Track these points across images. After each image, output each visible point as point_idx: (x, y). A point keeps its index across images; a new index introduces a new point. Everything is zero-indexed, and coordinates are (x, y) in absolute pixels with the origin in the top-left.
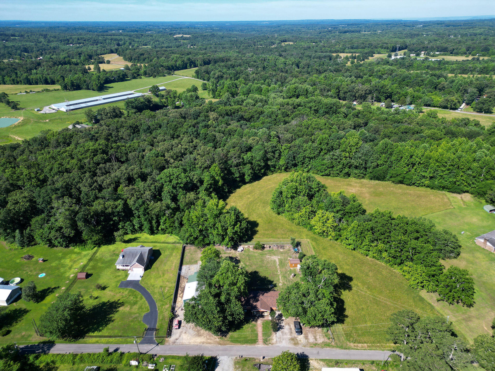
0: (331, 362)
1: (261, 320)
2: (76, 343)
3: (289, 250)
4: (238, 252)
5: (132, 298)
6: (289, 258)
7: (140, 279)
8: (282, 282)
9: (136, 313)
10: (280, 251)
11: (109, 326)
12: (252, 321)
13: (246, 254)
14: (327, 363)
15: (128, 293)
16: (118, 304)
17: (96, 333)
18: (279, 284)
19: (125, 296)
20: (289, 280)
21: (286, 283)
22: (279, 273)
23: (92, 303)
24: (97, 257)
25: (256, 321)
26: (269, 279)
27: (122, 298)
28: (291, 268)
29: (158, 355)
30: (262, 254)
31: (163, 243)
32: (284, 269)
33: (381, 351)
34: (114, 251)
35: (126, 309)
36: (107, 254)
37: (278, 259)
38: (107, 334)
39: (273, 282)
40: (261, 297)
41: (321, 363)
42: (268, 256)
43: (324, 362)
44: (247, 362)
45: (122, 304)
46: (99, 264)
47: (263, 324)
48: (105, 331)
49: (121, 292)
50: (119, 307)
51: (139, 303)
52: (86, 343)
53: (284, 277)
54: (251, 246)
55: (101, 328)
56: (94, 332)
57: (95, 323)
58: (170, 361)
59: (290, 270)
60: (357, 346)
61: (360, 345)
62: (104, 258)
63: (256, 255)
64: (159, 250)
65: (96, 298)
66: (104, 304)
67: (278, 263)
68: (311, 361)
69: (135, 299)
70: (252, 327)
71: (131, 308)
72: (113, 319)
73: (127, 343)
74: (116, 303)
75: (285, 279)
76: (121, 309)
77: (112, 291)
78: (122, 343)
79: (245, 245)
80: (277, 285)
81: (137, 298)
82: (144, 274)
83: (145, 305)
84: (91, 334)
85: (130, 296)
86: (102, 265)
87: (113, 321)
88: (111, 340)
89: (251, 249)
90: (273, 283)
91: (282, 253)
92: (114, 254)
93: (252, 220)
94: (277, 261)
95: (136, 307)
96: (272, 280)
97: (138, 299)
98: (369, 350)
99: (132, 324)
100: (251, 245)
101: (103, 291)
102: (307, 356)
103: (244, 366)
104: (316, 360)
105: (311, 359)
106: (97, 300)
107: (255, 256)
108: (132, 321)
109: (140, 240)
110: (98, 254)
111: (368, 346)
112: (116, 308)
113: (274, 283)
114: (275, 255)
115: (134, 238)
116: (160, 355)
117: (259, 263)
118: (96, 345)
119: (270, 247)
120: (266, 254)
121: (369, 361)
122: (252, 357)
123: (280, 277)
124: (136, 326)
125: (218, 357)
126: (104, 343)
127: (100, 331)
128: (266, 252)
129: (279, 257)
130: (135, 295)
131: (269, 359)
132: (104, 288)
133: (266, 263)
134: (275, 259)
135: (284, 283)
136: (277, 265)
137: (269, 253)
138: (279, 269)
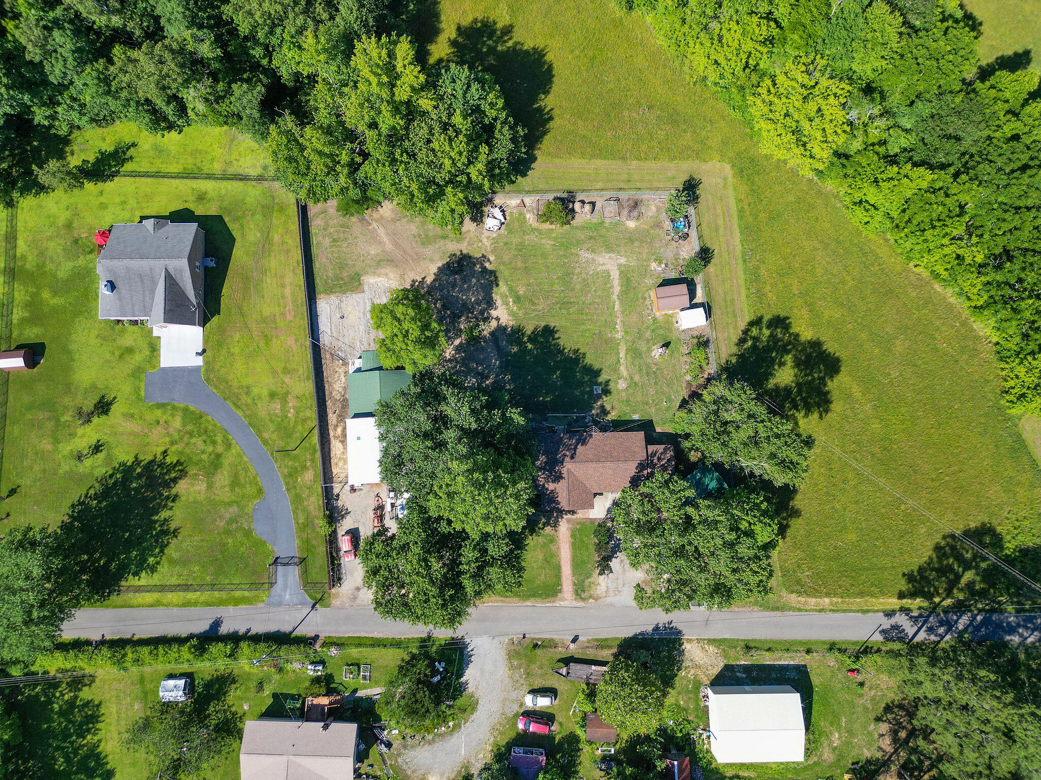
0: (736, 647)
1: (569, 521)
3: (658, 225)
4: (486, 234)
5: (198, 442)
6: (654, 265)
7: (199, 361)
8: (625, 373)
9: (230, 504)
10: (627, 230)
11: (172, 551)
13: (515, 240)
14: (723, 649)
15: (184, 425)
16: (169, 472)
17: (144, 579)
18: (617, 383)
19: (176, 436)
20: (648, 367)
21: (637, 378)
22: (619, 336)
23: (93, 468)
24: (24, 257)
25: (555, 525)
26: (588, 360)
27: (172, 443)
28: (658, 314)
30: (566, 244)
32: (634, 318)
34: (69, 226)
35: (197, 488)
36: (52, 245)
37: (619, 266)
38: (174, 581)
39: (598, 373)
41: (711, 649)
42: (585, 255)
43: (718, 648)
45: (180, 470)
46: (46, 295)
47: (573, 536)
48: (165, 574)
49: (162, 421)
50: (175, 480)
51: (226, 461)
52: (132, 607)
53: (635, 353)
54: (528, 200)
55: (151, 560)
56: (136, 574)
57: (129, 545)
59: (655, 319)
60: (806, 603)
61: (813, 601)
62: (50, 266)
63: (548, 243)
65: (97, 448)
66: (127, 471)
67: (617, 289)
68: (687, 646)
69: (211, 449)
70: (545, 545)
71: (210, 486)
72: (173, 526)
74: (161, 465)
75: (637, 362)
76: (182, 487)
77: (132, 416)
79: (509, 195)
80: (612, 386)
81: (214, 443)
82: (206, 340)
83: (246, 470)
84: (132, 581)
85: (191, 434)
86: (55, 301)
87: (175, 533)
88: (191, 596)
89: (530, 217)
90: (600, 380)
91: (631, 238)
92: (76, 242)
94: (615, 275)
95: (223, 478)
96: (596, 366)
97: (220, 449)
99: (230, 541)
100: (528, 193)
101: (104, 417)
102: (680, 632)
104: (699, 641)
105: (689, 641)
106: (101, 456)
107: (544, 255)
108: (228, 533)
110: (22, 246)
112: (167, 485)
114: (609, 249)
115: (116, 152)
116: (327, 635)
117: (556, 287)
118: (160, 611)
119: (593, 206)
120: (579, 243)
121: (824, 643)
122: (548, 636)
123: (622, 354)
124: (243, 549)
125: (467, 640)
126: (177, 605)
127: (153, 569)
128: (579, 234)
129: (623, 260)
130: (206, 431)
131: (589, 641)
132: (103, 407)
133: (578, 287)
134: (608, 267)
135: (632, 379)
136: (615, 297)
137: (591, 238)
138: (619, 314)
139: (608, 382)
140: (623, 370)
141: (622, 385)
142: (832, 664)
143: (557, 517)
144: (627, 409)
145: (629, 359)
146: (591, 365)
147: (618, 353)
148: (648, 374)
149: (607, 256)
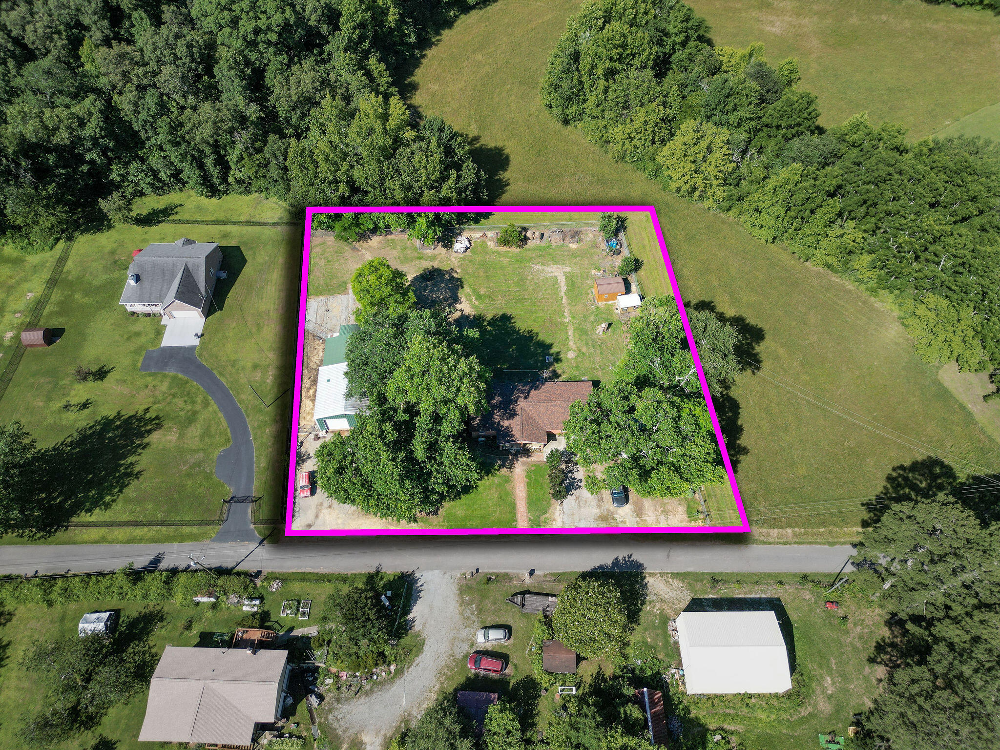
0: (701, 581)
1: (523, 464)
2: (50, 544)
3: (595, 246)
4: (454, 255)
5: (179, 402)
6: (594, 272)
7: (196, 342)
8: (574, 347)
9: (196, 451)
10: (570, 250)
11: (130, 491)
12: (500, 467)
13: (478, 258)
14: (689, 583)
15: (170, 388)
16: (146, 424)
17: (97, 515)
18: (566, 354)
19: (160, 397)
20: (594, 341)
21: (584, 350)
22: (567, 320)
23: (75, 421)
24: (69, 272)
25: (511, 467)
26: (541, 337)
27: (155, 403)
28: (600, 304)
29: (265, 572)
30: (520, 260)
31: (248, 223)
32: (579, 307)
33: (827, 547)
34: (113, 252)
35: (169, 438)
36: (94, 264)
37: (565, 273)
38: (125, 517)
39: (550, 346)
40: (522, 405)
41: (676, 583)
42: (537, 267)
43: (683, 582)
44: (492, 586)
45: (157, 423)
46: (78, 296)
47: (528, 476)
48: (119, 510)
49: (150, 386)
50: (149, 432)
51: (201, 417)
52: (74, 543)
53: (582, 332)
54: (489, 234)
55: (108, 498)
56: (89, 510)
57: (90, 485)
58: (296, 587)
59: (597, 308)
60: (768, 535)
61: (775, 532)
62: (88, 277)
63: (505, 261)
64: (238, 248)
65: (85, 405)
66: (107, 423)
67: (564, 288)
68: (650, 580)
69: (189, 407)
70: (500, 485)
71: (181, 436)
72: (137, 469)
73: (182, 538)
74: (140, 420)
75: (584, 338)
76: (155, 438)
77: (125, 381)
78: (169, 539)
79: (474, 230)
80: (562, 356)
81: (194, 403)
82: (205, 328)
83: (218, 424)
84: (85, 517)
85: (174, 396)
86: (86, 300)
87: (138, 475)
88: (139, 532)
89: (491, 244)
90: (552, 351)
91: (574, 255)
92: (115, 262)
93: (491, 144)
94: (562, 280)
95: (194, 431)
96: (548, 341)
97: (198, 407)
98: (795, 543)
99: (190, 483)
100: (489, 229)
101: (99, 382)
102: (641, 565)
103: (484, 596)
104: (662, 574)
105: (651, 575)
106: (86, 412)
107: (502, 268)
108: (189, 475)
109: (183, 215)
110: (70, 264)
111: (795, 535)
112: (141, 435)
113: (554, 350)
114: (556, 261)
115: (166, 209)
116: (270, 570)
117: (512, 288)
118: (103, 548)
119: (542, 235)
120: (531, 259)
121: (795, 575)
122: (503, 571)
123: (570, 333)
124: (200, 490)
125: (417, 575)
126: (122, 542)
127: (107, 506)
128: (531, 254)
129: (568, 269)
130: (188, 394)
131: (545, 576)
132: (101, 374)
133: (531, 288)
134: (556, 274)
135: (580, 350)
136: (562, 294)
137: (540, 256)
138: (566, 305)
139: (558, 353)
140: (571, 344)
141: (571, 355)
142: (807, 597)
143: (513, 460)
144: (577, 373)
145: (577, 335)
146: (543, 341)
147: (567, 333)
148: (594, 347)
149: (555, 267)
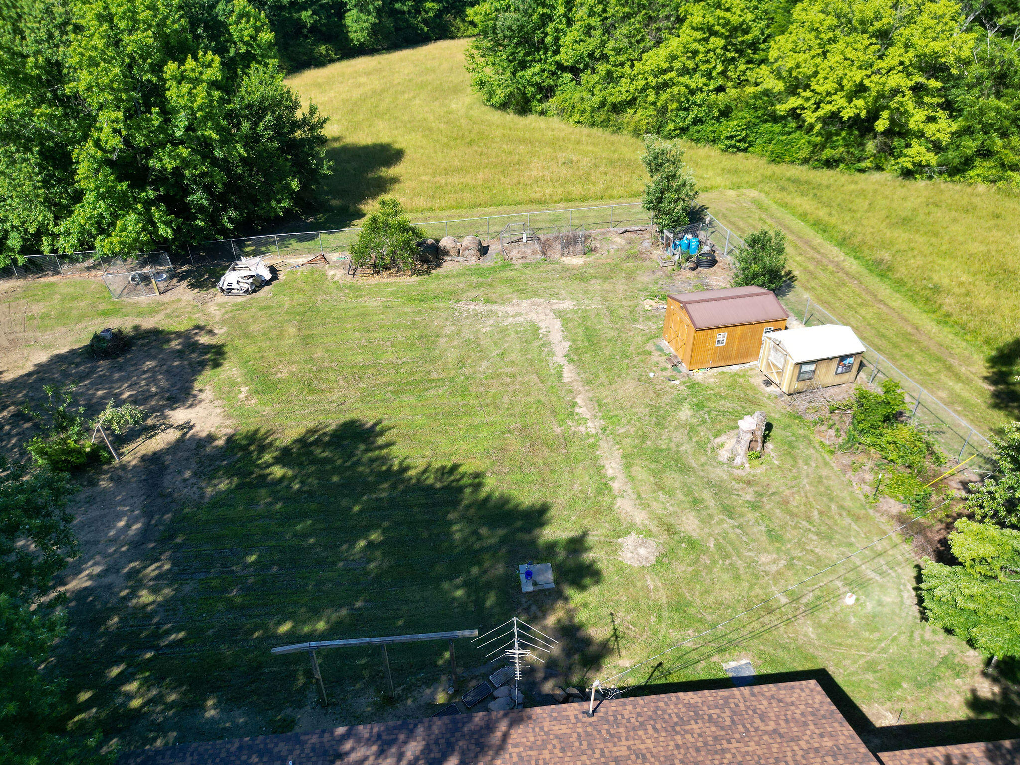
6: (650, 306)
10: (566, 269)
18: (615, 545)
22: (592, 427)
26: (491, 485)
28: (700, 375)
30: (420, 298)
32: (628, 387)
37: (560, 314)
39: (538, 517)
42: (469, 307)
54: (333, 257)
59: (693, 386)
63: (372, 303)
67: (561, 347)
75: (673, 479)
79: (297, 252)
80: (593, 555)
89: (335, 274)
90: (549, 536)
91: (580, 276)
94: (553, 329)
96: (526, 498)
100: (335, 249)
107: (362, 315)
113: (555, 533)
114: (527, 292)
117: (386, 359)
119: (483, 250)
120: (452, 294)
123: (612, 467)
128: (450, 284)
129: (567, 305)
134: (533, 316)
136: (559, 359)
137: (478, 286)
139: (577, 545)
140: (625, 506)
141: (635, 550)
144: (689, 639)
145: (639, 472)
149: (525, 304)
